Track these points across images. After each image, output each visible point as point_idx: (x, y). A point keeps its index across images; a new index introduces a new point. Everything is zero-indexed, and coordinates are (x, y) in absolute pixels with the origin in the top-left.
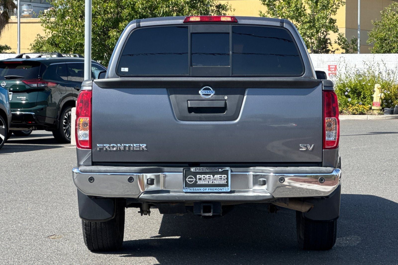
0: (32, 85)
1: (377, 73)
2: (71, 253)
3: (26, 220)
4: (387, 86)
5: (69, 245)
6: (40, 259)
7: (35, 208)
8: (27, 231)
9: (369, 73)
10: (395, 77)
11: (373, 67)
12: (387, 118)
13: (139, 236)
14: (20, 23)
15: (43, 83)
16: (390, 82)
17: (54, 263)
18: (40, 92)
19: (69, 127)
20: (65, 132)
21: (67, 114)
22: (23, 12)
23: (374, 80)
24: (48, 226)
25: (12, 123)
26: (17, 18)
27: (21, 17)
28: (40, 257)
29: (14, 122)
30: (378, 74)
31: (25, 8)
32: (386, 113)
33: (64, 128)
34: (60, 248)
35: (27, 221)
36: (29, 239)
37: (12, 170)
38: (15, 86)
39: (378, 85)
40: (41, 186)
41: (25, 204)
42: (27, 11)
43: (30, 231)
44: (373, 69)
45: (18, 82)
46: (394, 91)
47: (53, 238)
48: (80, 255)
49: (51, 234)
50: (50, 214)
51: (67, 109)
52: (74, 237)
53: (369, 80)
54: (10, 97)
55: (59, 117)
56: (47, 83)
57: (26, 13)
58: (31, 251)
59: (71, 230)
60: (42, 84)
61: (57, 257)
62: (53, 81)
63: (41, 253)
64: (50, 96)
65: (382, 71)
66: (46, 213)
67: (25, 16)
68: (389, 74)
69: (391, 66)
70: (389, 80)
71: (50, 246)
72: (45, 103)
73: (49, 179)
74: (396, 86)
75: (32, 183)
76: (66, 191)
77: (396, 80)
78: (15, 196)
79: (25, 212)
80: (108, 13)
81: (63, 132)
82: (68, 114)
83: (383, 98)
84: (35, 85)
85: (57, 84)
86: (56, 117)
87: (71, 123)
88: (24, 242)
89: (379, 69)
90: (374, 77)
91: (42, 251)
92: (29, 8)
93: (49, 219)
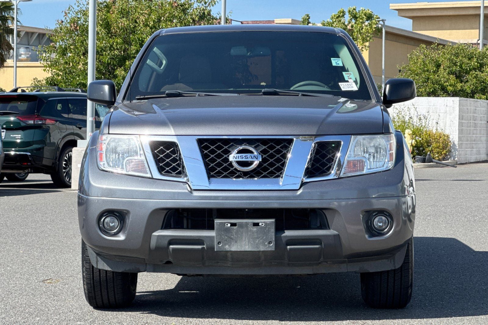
0: (28, 122)
1: (407, 119)
2: (70, 298)
3: (17, 263)
4: (419, 132)
5: (68, 291)
6: (32, 306)
7: (28, 251)
8: (18, 276)
9: (399, 118)
10: (427, 123)
11: (403, 111)
12: (418, 167)
13: (153, 280)
14: (17, 67)
15: (41, 120)
16: (422, 128)
17: (49, 310)
18: (36, 130)
19: (69, 170)
20: (65, 175)
21: (67, 155)
22: (21, 55)
23: (405, 125)
24: (43, 269)
25: (4, 164)
26: (14, 61)
27: (18, 60)
28: (33, 304)
29: (6, 164)
30: (409, 119)
31: (22, 51)
32: (418, 161)
33: (64, 171)
34: (58, 293)
35: (18, 265)
36: (20, 284)
37: (3, 212)
38: (9, 122)
39: (409, 130)
40: (36, 229)
41: (16, 246)
42: (25, 54)
43: (21, 275)
44: (403, 113)
45: (12, 119)
46: (425, 138)
47: (49, 283)
48: (82, 301)
49: (47, 278)
50: (46, 257)
51: (67, 150)
52: (74, 281)
53: (399, 126)
54: (3, 135)
55: (58, 158)
56: (45, 120)
57: (23, 57)
58: (21, 296)
59: (70, 273)
60: (39, 121)
61: (53, 303)
62: (52, 117)
63: (34, 298)
64: (48, 135)
65: (412, 116)
66: (41, 256)
67: (22, 60)
68: (420, 119)
69: (423, 111)
70: (421, 125)
71: (45, 290)
72: (43, 142)
73: (45, 221)
74: (428, 133)
75: (26, 225)
76: (66, 234)
77: (428, 125)
78: (5, 239)
79: (16, 255)
80: (114, 50)
81: (63, 175)
82: (69, 155)
83: (414, 145)
84: (31, 122)
85: (57, 121)
86: (55, 158)
87: (71, 165)
88: (14, 287)
89: (409, 114)
90: (404, 122)
91: (35, 296)
92: (27, 51)
93: (44, 263)
